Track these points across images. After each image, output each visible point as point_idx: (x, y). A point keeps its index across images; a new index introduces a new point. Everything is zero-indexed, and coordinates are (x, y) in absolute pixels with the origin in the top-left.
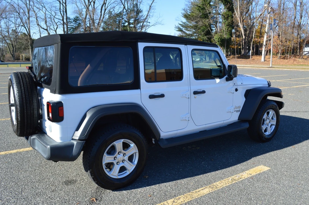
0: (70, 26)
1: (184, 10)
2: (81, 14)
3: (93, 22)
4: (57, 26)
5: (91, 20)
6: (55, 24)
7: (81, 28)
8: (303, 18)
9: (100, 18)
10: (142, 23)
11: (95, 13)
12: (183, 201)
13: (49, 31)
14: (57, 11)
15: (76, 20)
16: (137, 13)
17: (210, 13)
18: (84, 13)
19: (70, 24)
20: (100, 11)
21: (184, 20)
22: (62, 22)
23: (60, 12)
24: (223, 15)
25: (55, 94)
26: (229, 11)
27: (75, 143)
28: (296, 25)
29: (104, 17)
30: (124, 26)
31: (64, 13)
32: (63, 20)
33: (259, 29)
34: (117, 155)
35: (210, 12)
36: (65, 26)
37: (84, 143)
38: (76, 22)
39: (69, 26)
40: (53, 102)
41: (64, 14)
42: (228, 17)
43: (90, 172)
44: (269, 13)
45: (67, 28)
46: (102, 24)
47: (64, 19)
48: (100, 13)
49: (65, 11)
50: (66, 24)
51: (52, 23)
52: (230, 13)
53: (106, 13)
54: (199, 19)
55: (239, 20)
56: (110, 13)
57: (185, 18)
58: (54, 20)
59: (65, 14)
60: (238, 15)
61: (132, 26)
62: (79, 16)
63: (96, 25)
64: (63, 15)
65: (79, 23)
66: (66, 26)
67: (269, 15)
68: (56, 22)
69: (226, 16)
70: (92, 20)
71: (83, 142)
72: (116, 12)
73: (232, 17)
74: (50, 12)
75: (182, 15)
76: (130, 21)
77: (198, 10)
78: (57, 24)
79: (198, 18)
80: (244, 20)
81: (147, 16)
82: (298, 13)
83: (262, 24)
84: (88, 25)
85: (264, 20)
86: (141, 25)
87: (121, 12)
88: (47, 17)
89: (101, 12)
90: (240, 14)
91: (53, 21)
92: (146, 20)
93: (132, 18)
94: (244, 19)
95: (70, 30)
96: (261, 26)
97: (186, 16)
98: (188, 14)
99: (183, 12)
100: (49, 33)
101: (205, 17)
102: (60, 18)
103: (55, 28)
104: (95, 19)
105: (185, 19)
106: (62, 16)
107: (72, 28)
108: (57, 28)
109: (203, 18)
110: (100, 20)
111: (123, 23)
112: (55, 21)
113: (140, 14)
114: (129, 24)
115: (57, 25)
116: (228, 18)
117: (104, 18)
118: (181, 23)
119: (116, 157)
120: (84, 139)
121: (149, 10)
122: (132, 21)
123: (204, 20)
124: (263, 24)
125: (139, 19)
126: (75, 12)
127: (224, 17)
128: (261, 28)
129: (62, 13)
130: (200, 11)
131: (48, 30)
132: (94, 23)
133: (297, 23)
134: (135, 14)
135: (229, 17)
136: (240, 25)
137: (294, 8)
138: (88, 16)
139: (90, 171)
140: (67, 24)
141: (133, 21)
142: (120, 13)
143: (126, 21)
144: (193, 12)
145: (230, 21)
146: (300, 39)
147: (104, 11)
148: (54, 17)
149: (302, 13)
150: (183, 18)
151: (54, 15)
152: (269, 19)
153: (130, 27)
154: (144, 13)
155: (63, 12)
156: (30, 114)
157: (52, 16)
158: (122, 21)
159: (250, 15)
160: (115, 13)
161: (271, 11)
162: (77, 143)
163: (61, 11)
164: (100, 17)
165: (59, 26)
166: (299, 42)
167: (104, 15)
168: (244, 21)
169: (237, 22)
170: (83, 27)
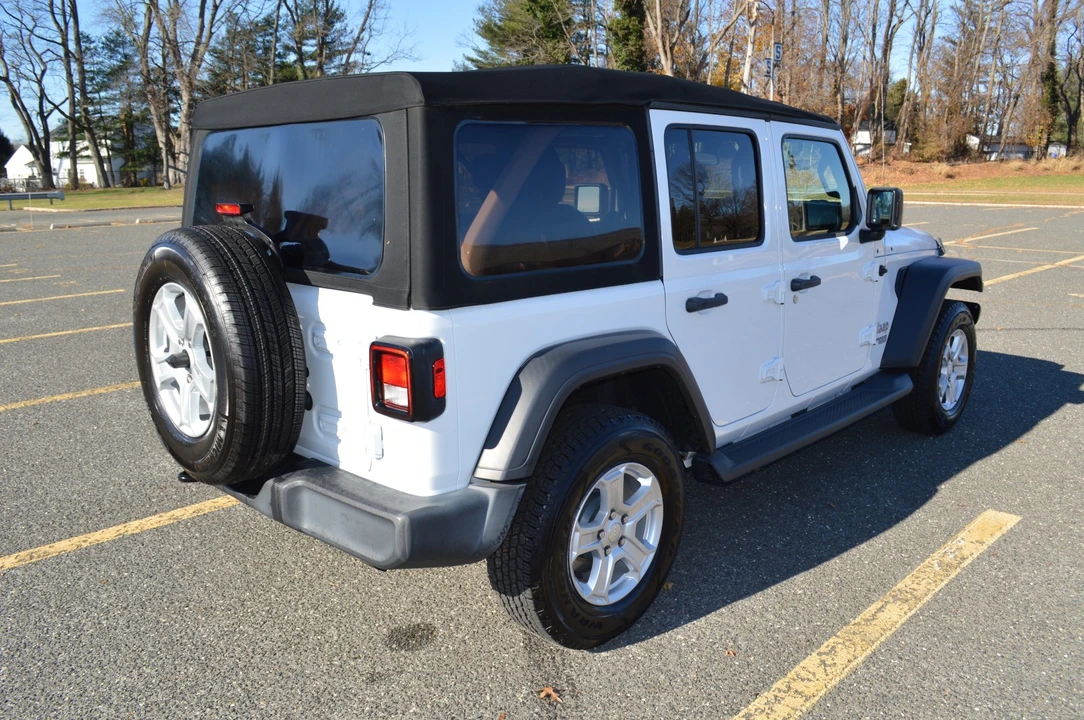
0: (93, 64)
1: (482, 10)
2: (129, 22)
3: (174, 52)
4: (44, 64)
5: (167, 45)
6: (37, 59)
7: (131, 71)
8: (849, 42)
9: (200, 36)
10: (345, 56)
11: (178, 21)
12: (850, 657)
13: (16, 85)
14: (40, 13)
15: (113, 44)
16: (326, 21)
17: (569, 22)
18: (141, 19)
19: (91, 60)
20: (197, 11)
21: (484, 45)
22: (61, 52)
23: (53, 13)
24: (610, 29)
25: (408, 309)
26: (630, 15)
27: (490, 493)
28: (828, 64)
29: (211, 34)
30: (283, 66)
31: (68, 18)
32: (64, 44)
33: (721, 74)
34: (606, 522)
35: (570, 19)
36: (74, 66)
37: (522, 491)
38: (112, 50)
39: (86, 67)
40: (412, 342)
41: (66, 24)
42: (627, 35)
43: (533, 595)
44: (752, 25)
45: (83, 72)
46: (207, 57)
47: (67, 40)
48: (198, 21)
49: (72, 11)
50: (77, 60)
51: (25, 55)
52: (635, 21)
53: (217, 18)
54: (534, 42)
55: (660, 45)
56: (233, 18)
57: (484, 37)
58: (31, 44)
59: (71, 23)
60: (656, 29)
61: (309, 63)
62: (122, 28)
63: (186, 60)
64: (63, 28)
65: (126, 56)
66: (79, 65)
67: (753, 28)
68: (39, 51)
69: (620, 33)
70: (169, 43)
71: (520, 488)
72: (253, 15)
73: (641, 37)
74: (18, 16)
75: (475, 27)
76: (305, 48)
77: (528, 10)
78: (41, 59)
79: (533, 37)
80: (674, 44)
81: (363, 30)
82: (835, 23)
83: (730, 60)
84: (160, 61)
85: (736, 46)
86: (344, 62)
87: (270, 16)
88: (4, 35)
89: (202, 15)
90: (662, 27)
91: (27, 46)
92: (359, 46)
93: (307, 38)
94: (674, 41)
95: (92, 79)
96: (728, 66)
97: (489, 31)
98: (495, 25)
99: (480, 17)
100: (15, 90)
101: (555, 36)
102: (54, 36)
103: (38, 72)
104: (179, 40)
105: (485, 40)
106: (61, 30)
107: (99, 72)
108: (43, 72)
109: (547, 37)
110: (198, 43)
111: (279, 56)
112: (34, 46)
113: (338, 26)
114: (302, 57)
115: (44, 60)
116: (628, 40)
117: (214, 37)
118: (474, 56)
119: (602, 531)
120: (523, 476)
121: (367, 9)
122: (310, 47)
123: (550, 44)
124: (733, 59)
125: (333, 41)
126: (108, 14)
127: (616, 34)
128: (727, 72)
129: (59, 18)
130: (535, 16)
131: (11, 78)
132: (177, 54)
133: (830, 58)
134: (321, 23)
135: (630, 34)
136: (663, 62)
137: (822, 9)
138: (155, 31)
139: (533, 591)
140: (82, 58)
141: (315, 48)
142: (268, 22)
143: (287, 48)
144: (511, 19)
145: (633, 49)
146: (843, 107)
147: (211, 12)
148: (32, 32)
149: (847, 26)
150: (480, 37)
151: (30, 27)
152: (753, 43)
153: (304, 68)
154: (352, 22)
155: (64, 14)
156: (281, 393)
157: (25, 32)
158: (276, 49)
159: (691, 29)
160: (252, 18)
161: (757, 17)
162: (499, 495)
163: (56, 11)
164: (197, 33)
165: (49, 66)
166: (840, 113)
167: (211, 27)
168: (676, 48)
169: (655, 51)
170: (141, 67)
